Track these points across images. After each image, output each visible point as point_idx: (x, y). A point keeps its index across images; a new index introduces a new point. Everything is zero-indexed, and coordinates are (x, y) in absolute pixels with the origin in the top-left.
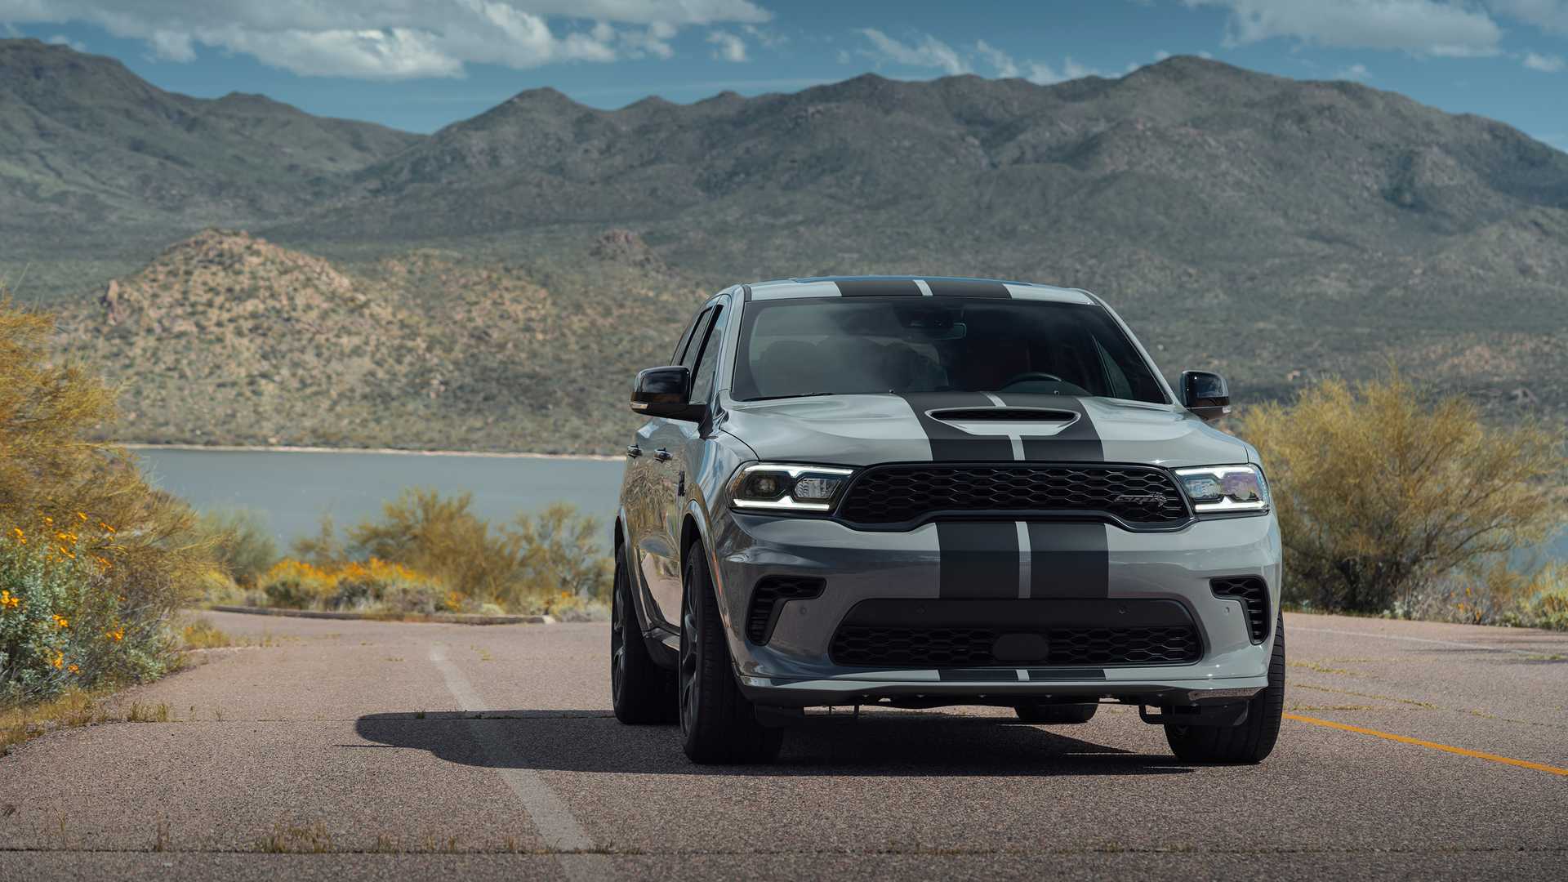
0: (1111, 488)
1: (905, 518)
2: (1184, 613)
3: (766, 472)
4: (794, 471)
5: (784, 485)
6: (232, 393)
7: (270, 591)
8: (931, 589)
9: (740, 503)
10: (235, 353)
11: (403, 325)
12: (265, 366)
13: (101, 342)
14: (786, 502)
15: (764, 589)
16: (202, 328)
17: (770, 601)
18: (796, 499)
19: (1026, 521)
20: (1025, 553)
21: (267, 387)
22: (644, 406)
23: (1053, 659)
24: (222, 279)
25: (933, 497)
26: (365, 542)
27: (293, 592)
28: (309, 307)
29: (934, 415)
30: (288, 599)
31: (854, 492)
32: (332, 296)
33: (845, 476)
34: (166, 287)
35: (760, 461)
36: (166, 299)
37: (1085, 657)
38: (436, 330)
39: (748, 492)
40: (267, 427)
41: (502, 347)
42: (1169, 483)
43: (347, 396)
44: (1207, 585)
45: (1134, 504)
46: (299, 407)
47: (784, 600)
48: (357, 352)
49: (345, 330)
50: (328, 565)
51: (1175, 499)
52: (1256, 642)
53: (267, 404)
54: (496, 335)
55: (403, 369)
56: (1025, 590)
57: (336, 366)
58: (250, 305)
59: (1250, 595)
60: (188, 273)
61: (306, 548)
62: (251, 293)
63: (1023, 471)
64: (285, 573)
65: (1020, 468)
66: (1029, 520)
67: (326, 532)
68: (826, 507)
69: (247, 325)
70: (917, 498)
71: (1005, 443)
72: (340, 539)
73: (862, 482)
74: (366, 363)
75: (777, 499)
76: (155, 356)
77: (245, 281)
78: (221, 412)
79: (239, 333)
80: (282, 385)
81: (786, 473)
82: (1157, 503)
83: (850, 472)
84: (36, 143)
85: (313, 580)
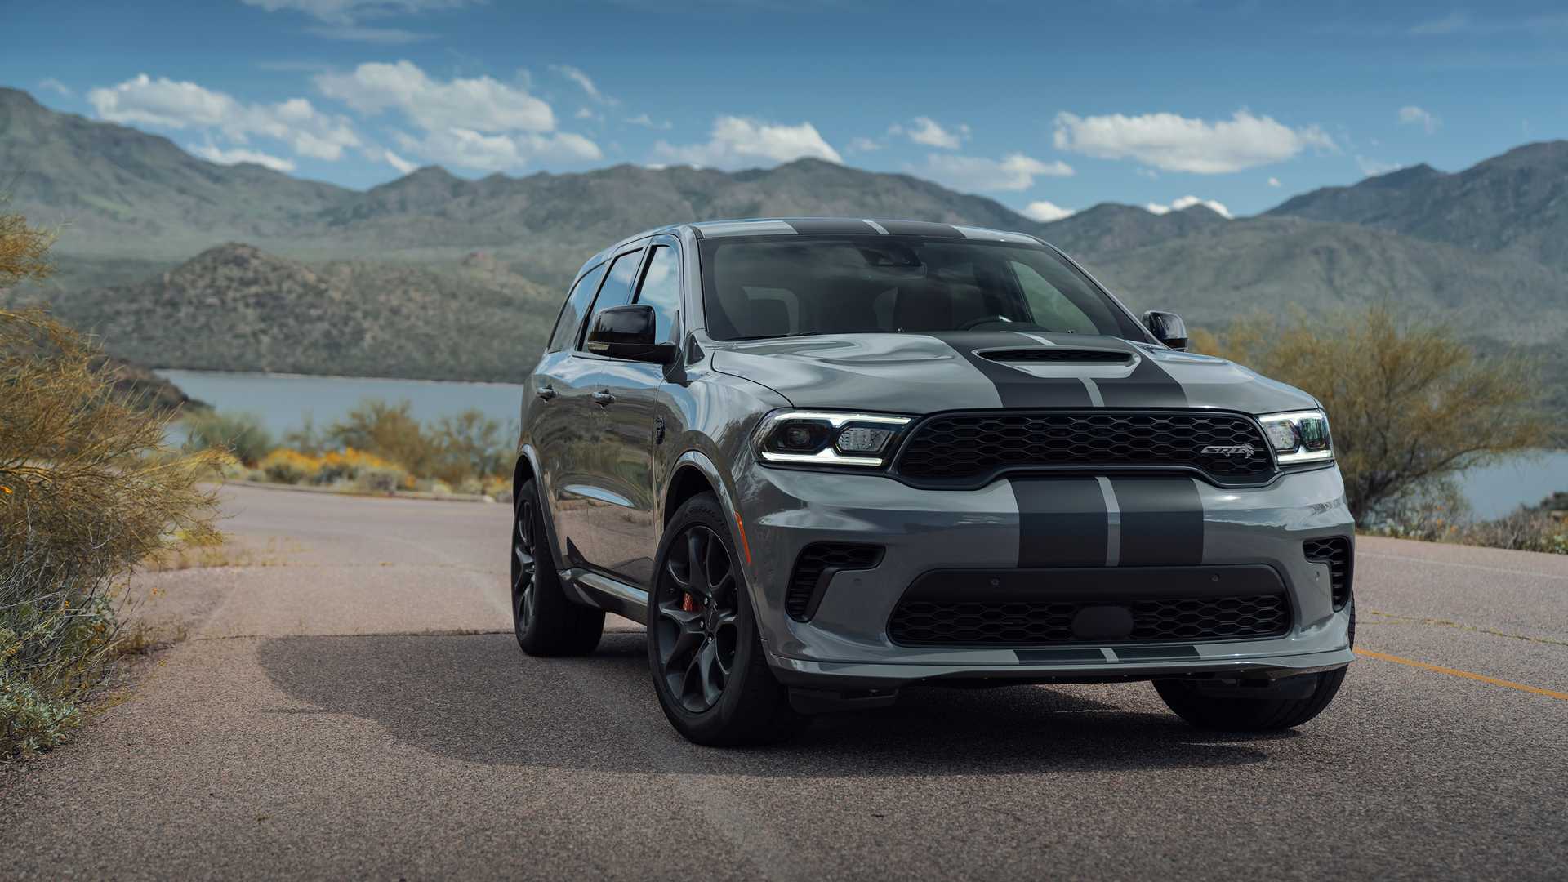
0: (1197, 438)
1: (972, 476)
2: (1278, 581)
3: (798, 420)
4: (837, 420)
5: (823, 436)
6: (242, 341)
7: (268, 471)
8: (1009, 555)
9: (770, 456)
10: (244, 318)
11: (348, 303)
12: (262, 326)
13: (159, 309)
14: (827, 456)
15: (808, 557)
16: (223, 302)
17: (814, 571)
18: (838, 454)
19: (1108, 476)
20: (1114, 514)
21: (265, 339)
22: (605, 347)
23: (1138, 634)
24: (236, 272)
25: (1006, 450)
26: (335, 435)
27: (285, 473)
28: (290, 292)
29: (981, 354)
30: (281, 476)
31: (913, 443)
32: (305, 285)
33: (899, 426)
34: (201, 276)
35: (794, 409)
36: (201, 283)
37: (1171, 632)
38: (369, 307)
39: (781, 444)
40: (264, 363)
41: (408, 318)
42: (1255, 432)
43: (314, 345)
44: (1299, 548)
45: (1221, 456)
46: (285, 351)
47: (832, 569)
48: (320, 318)
49: (312, 306)
50: (309, 452)
51: (1262, 450)
52: (1339, 607)
53: (263, 349)
54: (405, 311)
55: (348, 330)
56: (1113, 553)
57: (307, 327)
58: (254, 289)
59: (1335, 557)
60: (215, 269)
61: (294, 438)
62: (255, 282)
63: (1104, 420)
64: (279, 459)
65: (1100, 417)
66: (1113, 476)
67: (308, 428)
68: (878, 461)
69: (252, 301)
70: (985, 450)
71: (1076, 386)
72: (318, 433)
73: (921, 433)
74: (325, 326)
75: (815, 452)
76: (194, 318)
77: (250, 275)
78: (235, 352)
79: (247, 305)
80: (274, 338)
81: (827, 422)
82: (1245, 454)
83: (906, 421)
84: (115, 186)
85: (300, 464)
